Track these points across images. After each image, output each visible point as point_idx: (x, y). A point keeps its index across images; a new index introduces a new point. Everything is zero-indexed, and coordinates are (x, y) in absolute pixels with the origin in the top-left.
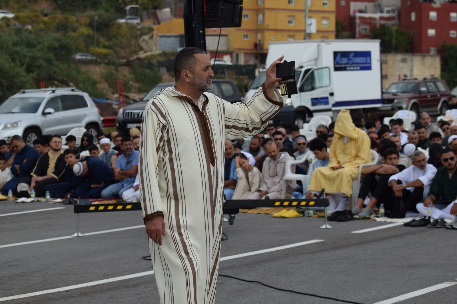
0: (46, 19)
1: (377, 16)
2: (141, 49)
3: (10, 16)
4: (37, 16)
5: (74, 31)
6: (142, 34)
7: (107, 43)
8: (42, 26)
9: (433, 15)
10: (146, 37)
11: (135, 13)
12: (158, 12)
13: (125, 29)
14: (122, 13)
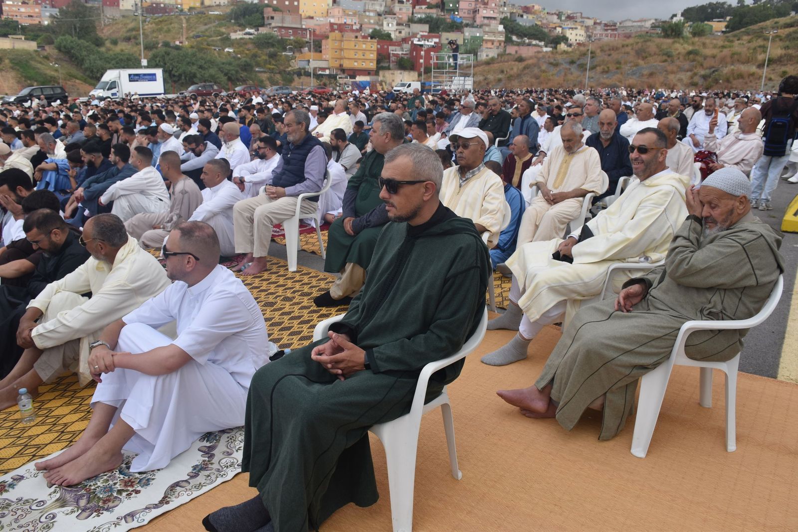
0: (247, 52)
1: (400, 53)
2: (290, 66)
3: (231, 50)
4: (243, 51)
5: (260, 57)
6: (292, 59)
7: (274, 63)
8: (245, 55)
9: (423, 53)
10: (293, 61)
11: (291, 50)
12: (302, 49)
13: (283, 57)
14: (285, 49)
